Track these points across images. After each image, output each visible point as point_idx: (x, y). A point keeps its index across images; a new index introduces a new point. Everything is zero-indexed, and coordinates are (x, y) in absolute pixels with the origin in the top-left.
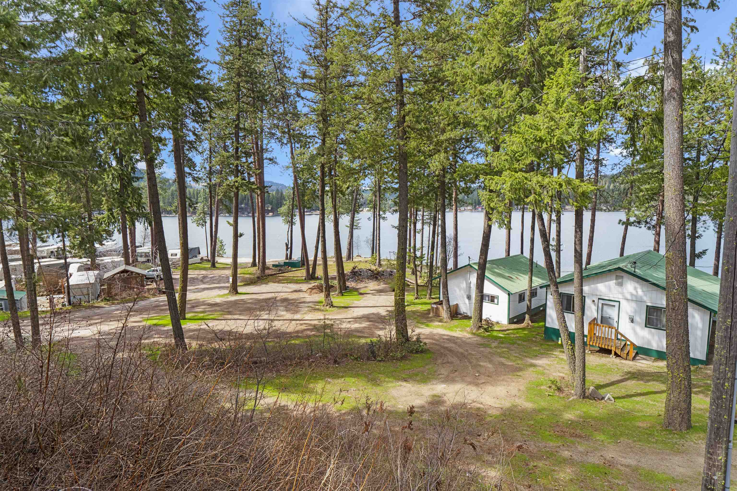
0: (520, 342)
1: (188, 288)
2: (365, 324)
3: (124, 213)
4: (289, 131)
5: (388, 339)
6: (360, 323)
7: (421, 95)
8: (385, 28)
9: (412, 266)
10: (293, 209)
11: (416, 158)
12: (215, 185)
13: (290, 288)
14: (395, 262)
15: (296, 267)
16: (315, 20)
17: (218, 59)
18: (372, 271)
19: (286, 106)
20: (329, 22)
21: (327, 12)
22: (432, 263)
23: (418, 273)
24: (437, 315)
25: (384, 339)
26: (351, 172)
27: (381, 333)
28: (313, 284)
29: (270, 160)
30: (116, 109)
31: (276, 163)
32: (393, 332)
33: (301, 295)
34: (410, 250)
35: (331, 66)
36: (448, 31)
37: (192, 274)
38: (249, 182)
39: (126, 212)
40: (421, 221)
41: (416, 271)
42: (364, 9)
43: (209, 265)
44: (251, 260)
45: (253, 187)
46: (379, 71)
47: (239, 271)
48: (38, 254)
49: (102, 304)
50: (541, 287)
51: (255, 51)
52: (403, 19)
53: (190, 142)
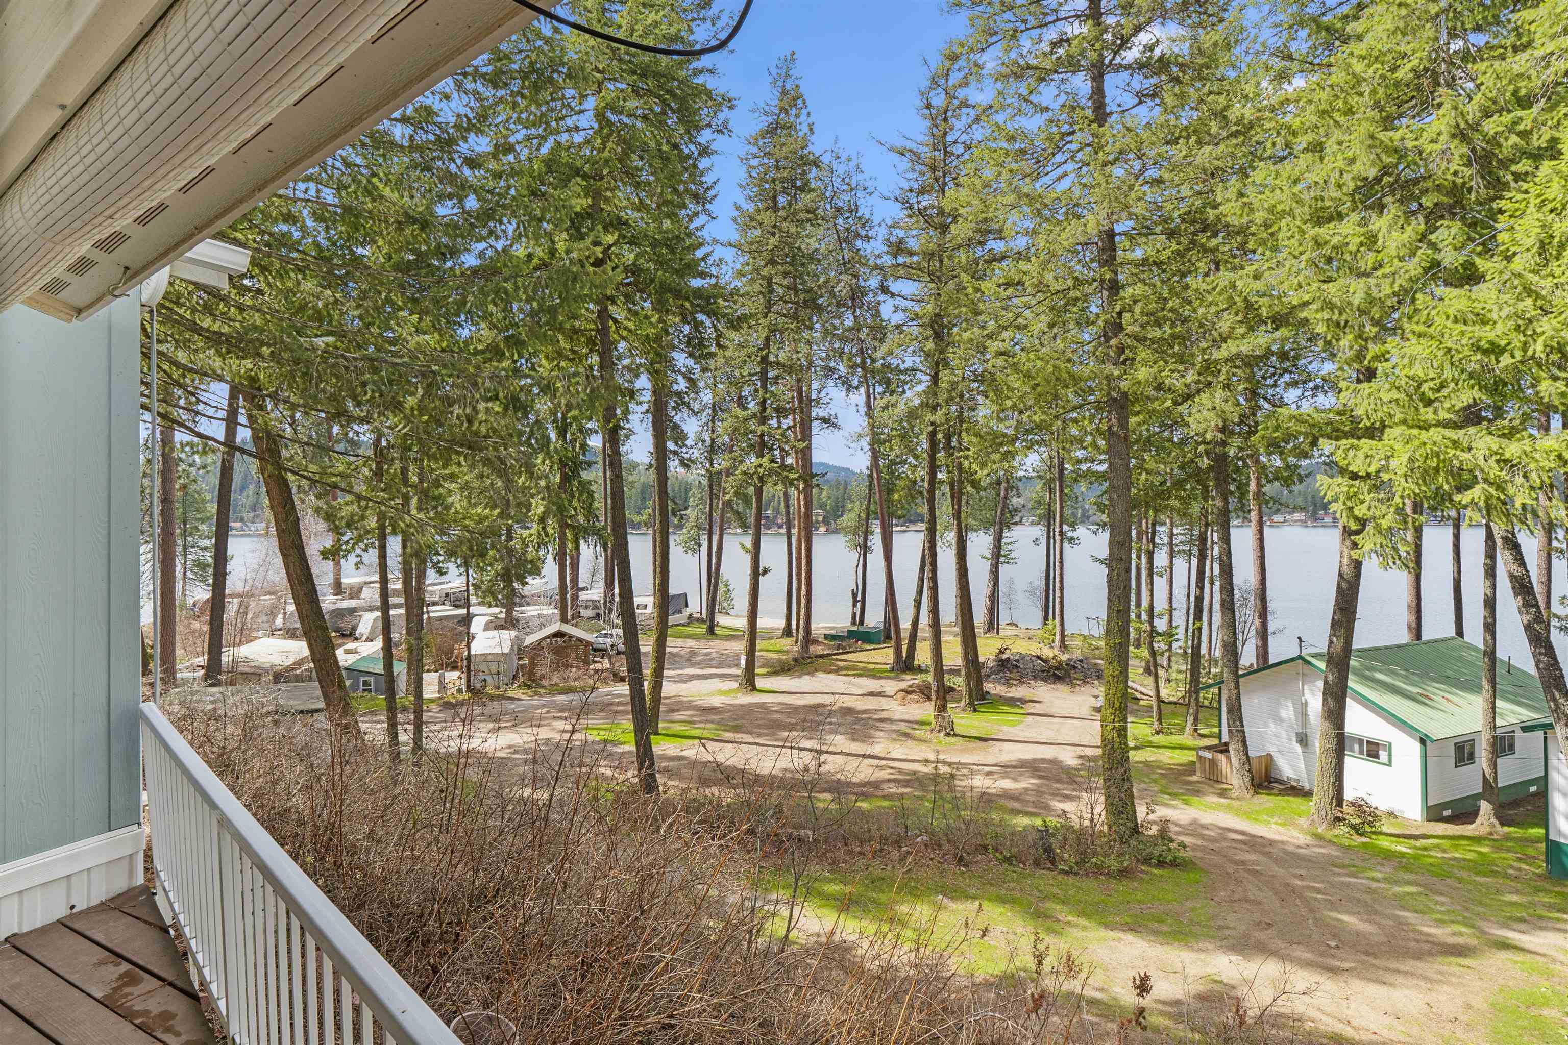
0: (1464, 874)
1: (666, 673)
2: (1027, 783)
3: (564, 525)
4: (864, 362)
5: (1087, 823)
6: (1015, 780)
7: (1158, 264)
8: (1073, 133)
9: (1145, 652)
10: (868, 519)
11: (1151, 406)
12: (719, 473)
13: (860, 687)
14: (1102, 643)
15: (870, 642)
16: (921, 138)
17: (735, 237)
18: (1045, 661)
19: (858, 312)
20: (950, 138)
21: (945, 120)
22: (1196, 649)
23: (1161, 673)
24: (1213, 777)
25: (1075, 822)
26: (996, 441)
27: (1068, 806)
28: (909, 680)
29: (824, 420)
30: (564, 344)
31: (835, 426)
32: (1099, 808)
33: (883, 703)
34: (1139, 616)
35: (953, 227)
36: (1225, 117)
37: (673, 645)
38: (784, 467)
39: (568, 526)
40: (1166, 549)
41: (1156, 665)
42: (1026, 100)
43: (702, 629)
44: (781, 623)
45: (792, 476)
46: (1059, 223)
47: (759, 644)
48: (428, 598)
49: (519, 694)
50: (1525, 729)
51: (803, 216)
52: (1115, 108)
53: (679, 394)
